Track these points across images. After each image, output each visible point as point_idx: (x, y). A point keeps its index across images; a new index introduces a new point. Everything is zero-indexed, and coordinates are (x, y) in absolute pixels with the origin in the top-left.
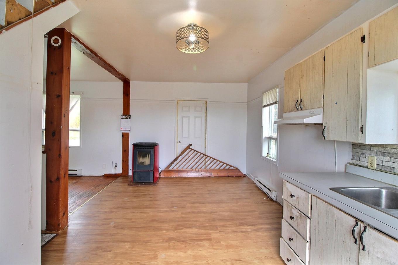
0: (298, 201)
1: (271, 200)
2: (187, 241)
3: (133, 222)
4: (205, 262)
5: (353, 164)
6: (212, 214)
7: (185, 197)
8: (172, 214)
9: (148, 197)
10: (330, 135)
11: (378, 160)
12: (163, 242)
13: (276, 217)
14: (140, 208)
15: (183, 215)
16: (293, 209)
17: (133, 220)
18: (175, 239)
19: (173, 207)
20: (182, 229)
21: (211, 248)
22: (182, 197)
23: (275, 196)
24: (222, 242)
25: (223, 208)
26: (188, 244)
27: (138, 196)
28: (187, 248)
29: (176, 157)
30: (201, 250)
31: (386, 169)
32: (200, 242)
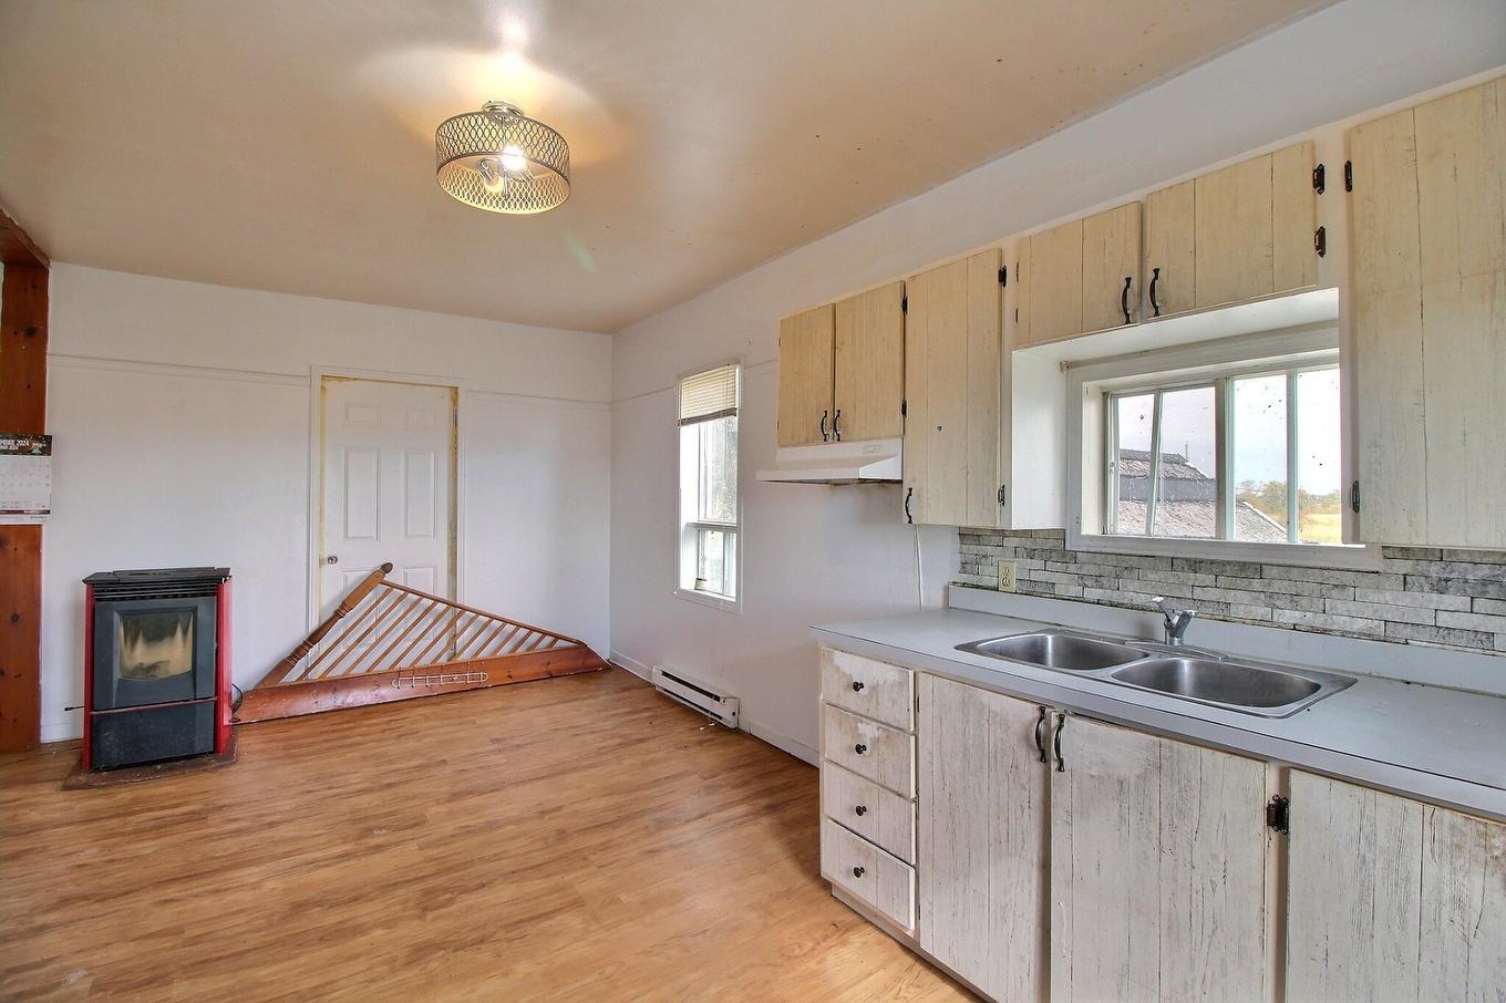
0: (875, 699)
1: (721, 728)
2: (492, 935)
3: (194, 941)
4: (595, 976)
5: (964, 585)
6: (547, 817)
7: (407, 782)
8: (378, 858)
9: (215, 819)
10: (925, 512)
11: (1020, 569)
12: (393, 971)
13: (755, 777)
14: (202, 875)
15: (434, 852)
16: (860, 725)
17: (188, 933)
18: (440, 946)
19: (368, 832)
20: (451, 901)
21: (593, 928)
22: (390, 785)
23: (734, 714)
24: (623, 897)
25: (578, 788)
26: (506, 945)
27: (160, 827)
28: (503, 957)
29: (314, 625)
30: (560, 946)
31: (1037, 589)
32: (545, 924)
